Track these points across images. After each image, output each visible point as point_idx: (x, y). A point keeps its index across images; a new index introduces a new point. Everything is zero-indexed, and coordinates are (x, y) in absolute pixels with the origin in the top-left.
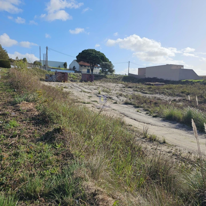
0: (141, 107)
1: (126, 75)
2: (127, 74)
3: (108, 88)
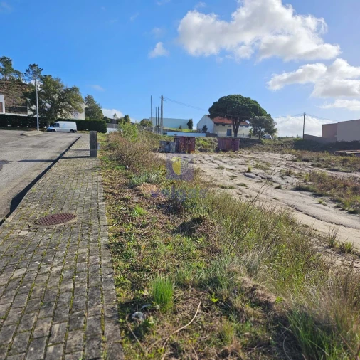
0: (327, 196)
1: (298, 137)
3: (264, 162)
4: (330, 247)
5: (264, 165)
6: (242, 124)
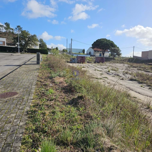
0: (144, 83)
1: (131, 57)
3: (116, 68)
5: (116, 69)
6: (106, 51)
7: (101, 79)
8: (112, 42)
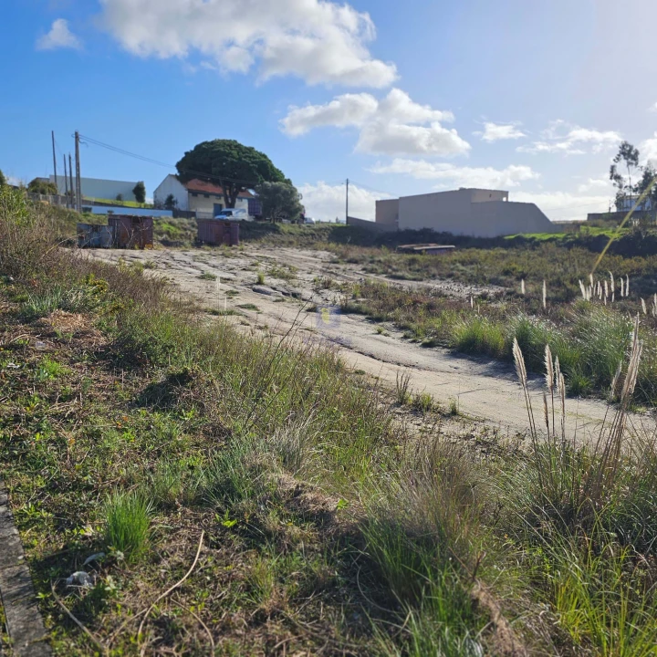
0: (388, 320)
1: (338, 222)
2: (343, 219)
3: (285, 266)
4: (398, 405)
5: (286, 271)
6: (240, 194)
7: (230, 313)
8: (265, 156)
